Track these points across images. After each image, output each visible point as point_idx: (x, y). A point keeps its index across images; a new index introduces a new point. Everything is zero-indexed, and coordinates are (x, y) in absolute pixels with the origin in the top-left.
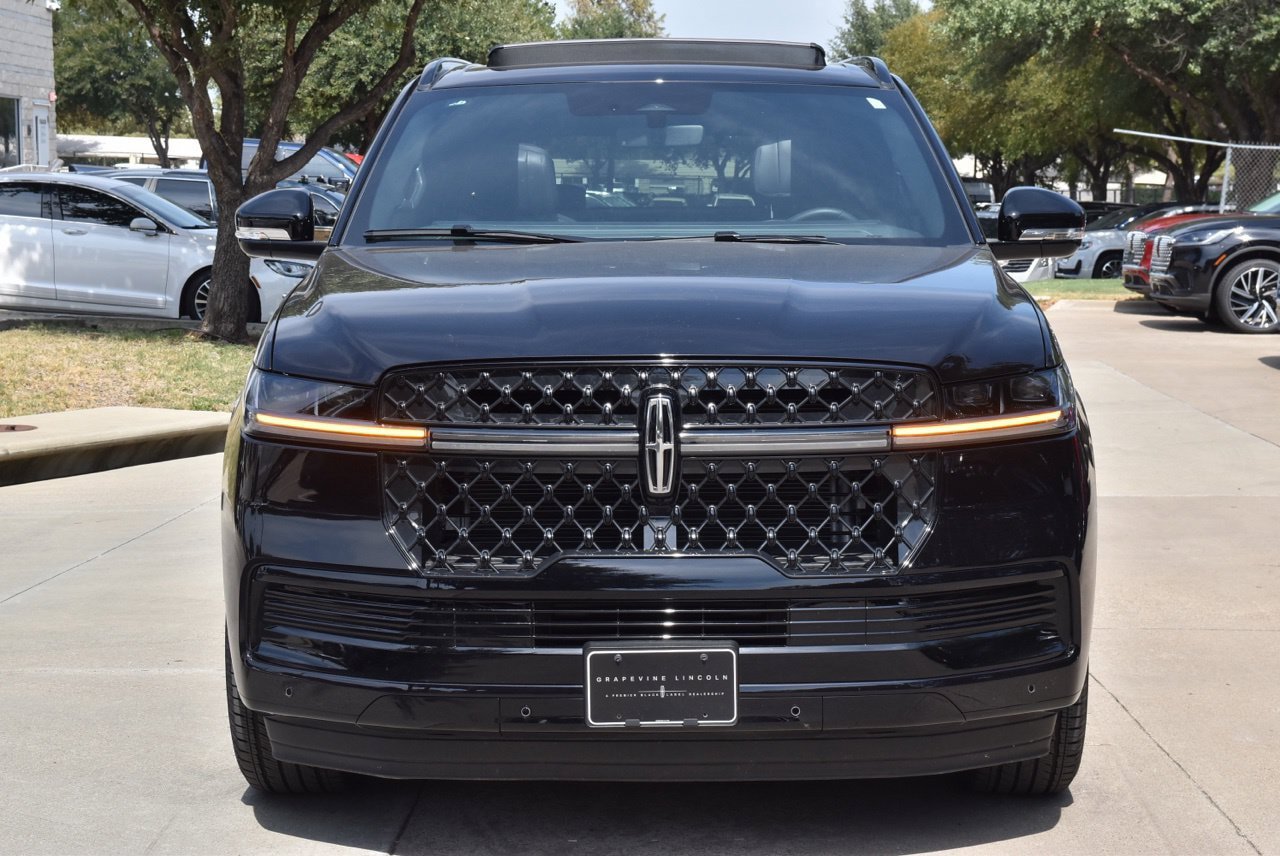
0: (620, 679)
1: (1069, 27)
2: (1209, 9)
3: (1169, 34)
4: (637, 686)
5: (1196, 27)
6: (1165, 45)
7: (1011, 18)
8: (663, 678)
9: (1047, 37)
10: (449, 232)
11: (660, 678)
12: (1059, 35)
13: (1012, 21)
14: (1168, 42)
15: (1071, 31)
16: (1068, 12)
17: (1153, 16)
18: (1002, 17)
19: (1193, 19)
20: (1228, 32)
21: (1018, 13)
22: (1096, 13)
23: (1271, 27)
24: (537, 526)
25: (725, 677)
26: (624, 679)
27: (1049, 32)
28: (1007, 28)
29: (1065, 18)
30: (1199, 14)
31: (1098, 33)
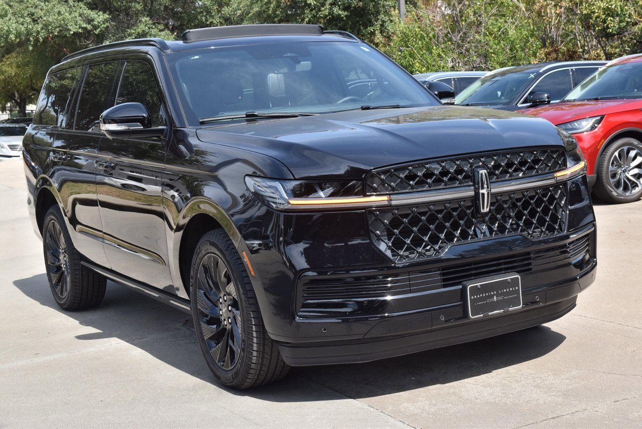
0: (480, 296)
1: (41, 37)
2: (104, 27)
3: (87, 38)
4: (487, 297)
5: (98, 36)
6: (86, 44)
7: (14, 32)
8: (495, 292)
9: (30, 41)
10: (245, 116)
11: (494, 293)
12: (37, 40)
13: (14, 34)
14: (88, 42)
15: (42, 38)
16: (39, 29)
17: (80, 31)
18: (9, 32)
19: (97, 32)
20: (112, 38)
21: (16, 30)
22: (54, 30)
23: (132, 35)
24: (420, 237)
25: (517, 288)
26: (481, 295)
27: (31, 39)
28: (12, 37)
29: (38, 33)
30: (100, 29)
31: (51, 39)
